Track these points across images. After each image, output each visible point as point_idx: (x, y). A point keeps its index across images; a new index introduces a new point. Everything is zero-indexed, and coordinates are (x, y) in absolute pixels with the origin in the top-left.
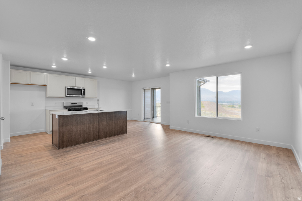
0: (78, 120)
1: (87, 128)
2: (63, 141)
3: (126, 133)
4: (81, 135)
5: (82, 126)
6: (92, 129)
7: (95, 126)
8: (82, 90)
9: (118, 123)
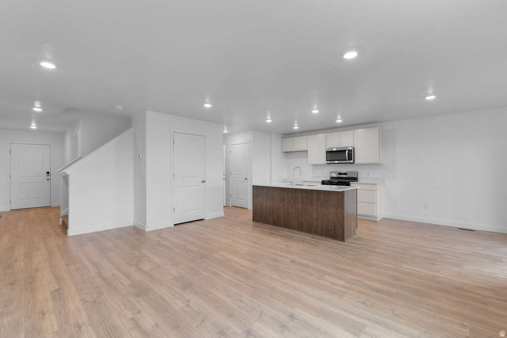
3: (343, 239)
6: (282, 211)
7: (286, 207)
8: (347, 152)
9: (323, 213)
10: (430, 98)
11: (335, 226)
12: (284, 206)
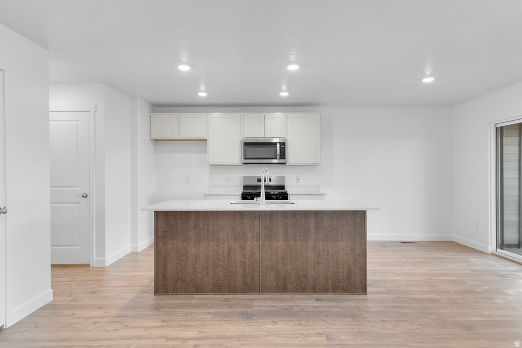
0: (202, 226)
1: (226, 252)
2: (164, 276)
3: (364, 290)
4: (208, 268)
5: (212, 244)
6: (238, 258)
7: (248, 250)
8: (278, 145)
9: (328, 251)
10: (428, 80)
11: (349, 270)
12: (243, 248)
